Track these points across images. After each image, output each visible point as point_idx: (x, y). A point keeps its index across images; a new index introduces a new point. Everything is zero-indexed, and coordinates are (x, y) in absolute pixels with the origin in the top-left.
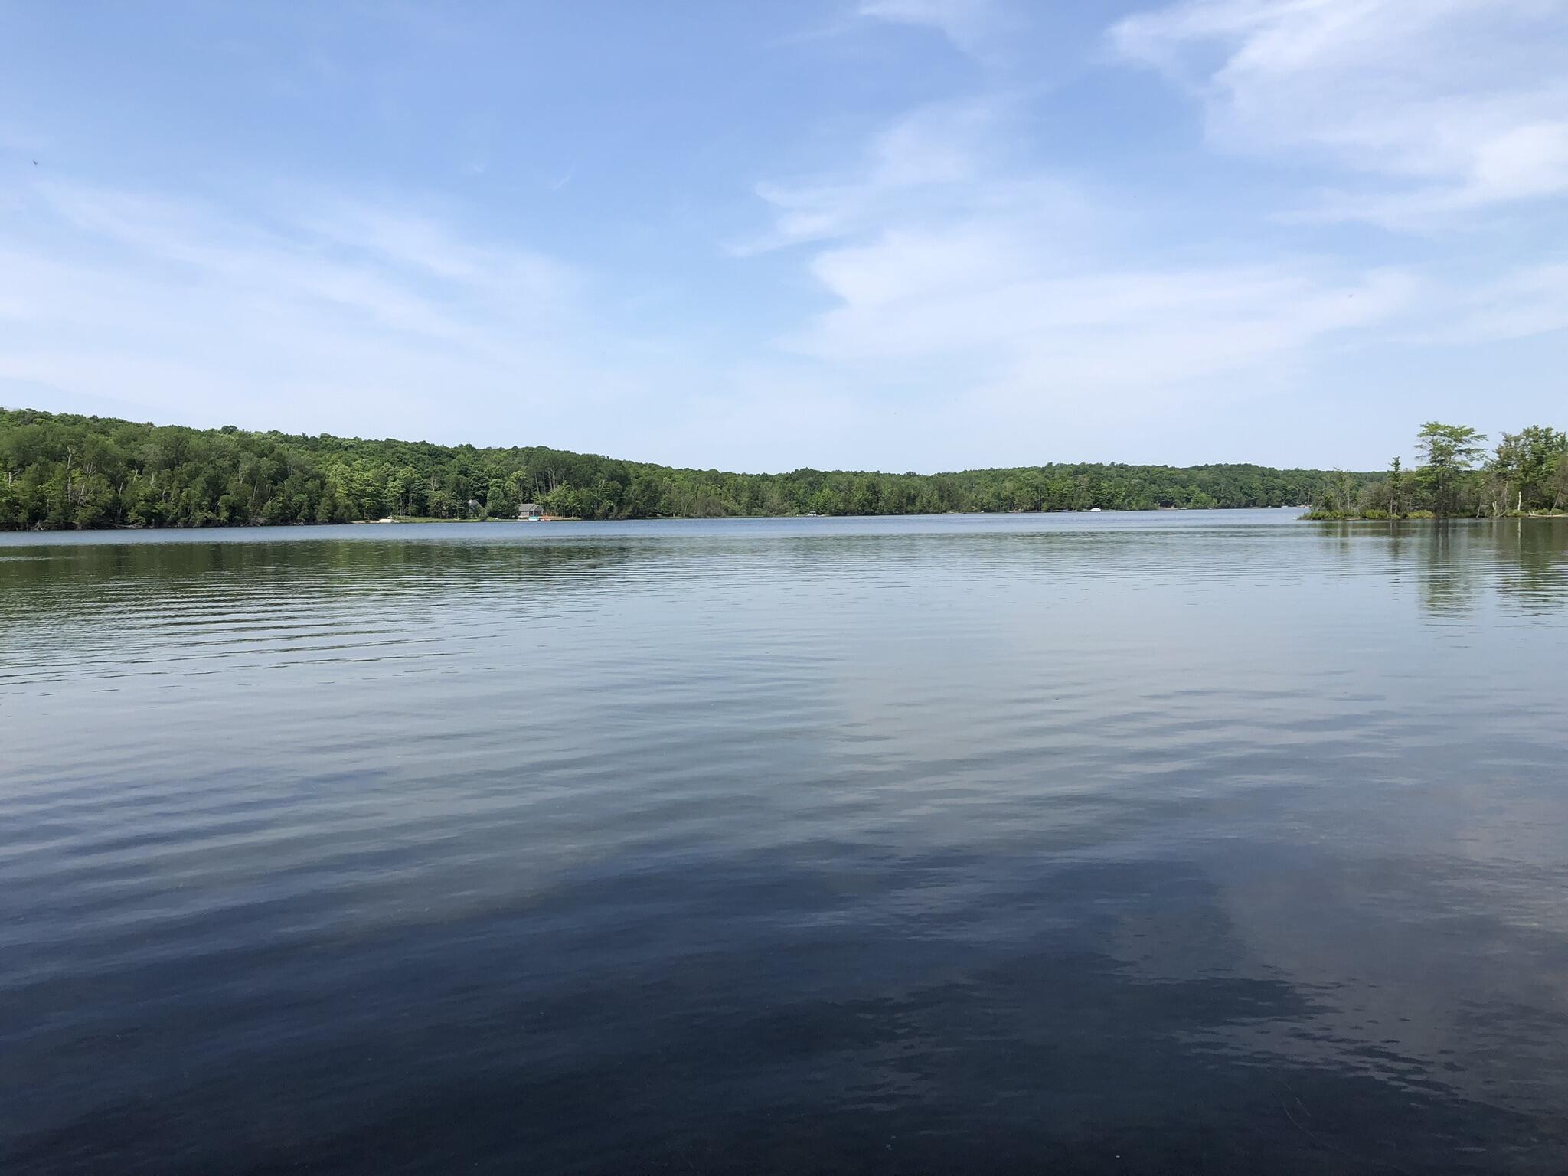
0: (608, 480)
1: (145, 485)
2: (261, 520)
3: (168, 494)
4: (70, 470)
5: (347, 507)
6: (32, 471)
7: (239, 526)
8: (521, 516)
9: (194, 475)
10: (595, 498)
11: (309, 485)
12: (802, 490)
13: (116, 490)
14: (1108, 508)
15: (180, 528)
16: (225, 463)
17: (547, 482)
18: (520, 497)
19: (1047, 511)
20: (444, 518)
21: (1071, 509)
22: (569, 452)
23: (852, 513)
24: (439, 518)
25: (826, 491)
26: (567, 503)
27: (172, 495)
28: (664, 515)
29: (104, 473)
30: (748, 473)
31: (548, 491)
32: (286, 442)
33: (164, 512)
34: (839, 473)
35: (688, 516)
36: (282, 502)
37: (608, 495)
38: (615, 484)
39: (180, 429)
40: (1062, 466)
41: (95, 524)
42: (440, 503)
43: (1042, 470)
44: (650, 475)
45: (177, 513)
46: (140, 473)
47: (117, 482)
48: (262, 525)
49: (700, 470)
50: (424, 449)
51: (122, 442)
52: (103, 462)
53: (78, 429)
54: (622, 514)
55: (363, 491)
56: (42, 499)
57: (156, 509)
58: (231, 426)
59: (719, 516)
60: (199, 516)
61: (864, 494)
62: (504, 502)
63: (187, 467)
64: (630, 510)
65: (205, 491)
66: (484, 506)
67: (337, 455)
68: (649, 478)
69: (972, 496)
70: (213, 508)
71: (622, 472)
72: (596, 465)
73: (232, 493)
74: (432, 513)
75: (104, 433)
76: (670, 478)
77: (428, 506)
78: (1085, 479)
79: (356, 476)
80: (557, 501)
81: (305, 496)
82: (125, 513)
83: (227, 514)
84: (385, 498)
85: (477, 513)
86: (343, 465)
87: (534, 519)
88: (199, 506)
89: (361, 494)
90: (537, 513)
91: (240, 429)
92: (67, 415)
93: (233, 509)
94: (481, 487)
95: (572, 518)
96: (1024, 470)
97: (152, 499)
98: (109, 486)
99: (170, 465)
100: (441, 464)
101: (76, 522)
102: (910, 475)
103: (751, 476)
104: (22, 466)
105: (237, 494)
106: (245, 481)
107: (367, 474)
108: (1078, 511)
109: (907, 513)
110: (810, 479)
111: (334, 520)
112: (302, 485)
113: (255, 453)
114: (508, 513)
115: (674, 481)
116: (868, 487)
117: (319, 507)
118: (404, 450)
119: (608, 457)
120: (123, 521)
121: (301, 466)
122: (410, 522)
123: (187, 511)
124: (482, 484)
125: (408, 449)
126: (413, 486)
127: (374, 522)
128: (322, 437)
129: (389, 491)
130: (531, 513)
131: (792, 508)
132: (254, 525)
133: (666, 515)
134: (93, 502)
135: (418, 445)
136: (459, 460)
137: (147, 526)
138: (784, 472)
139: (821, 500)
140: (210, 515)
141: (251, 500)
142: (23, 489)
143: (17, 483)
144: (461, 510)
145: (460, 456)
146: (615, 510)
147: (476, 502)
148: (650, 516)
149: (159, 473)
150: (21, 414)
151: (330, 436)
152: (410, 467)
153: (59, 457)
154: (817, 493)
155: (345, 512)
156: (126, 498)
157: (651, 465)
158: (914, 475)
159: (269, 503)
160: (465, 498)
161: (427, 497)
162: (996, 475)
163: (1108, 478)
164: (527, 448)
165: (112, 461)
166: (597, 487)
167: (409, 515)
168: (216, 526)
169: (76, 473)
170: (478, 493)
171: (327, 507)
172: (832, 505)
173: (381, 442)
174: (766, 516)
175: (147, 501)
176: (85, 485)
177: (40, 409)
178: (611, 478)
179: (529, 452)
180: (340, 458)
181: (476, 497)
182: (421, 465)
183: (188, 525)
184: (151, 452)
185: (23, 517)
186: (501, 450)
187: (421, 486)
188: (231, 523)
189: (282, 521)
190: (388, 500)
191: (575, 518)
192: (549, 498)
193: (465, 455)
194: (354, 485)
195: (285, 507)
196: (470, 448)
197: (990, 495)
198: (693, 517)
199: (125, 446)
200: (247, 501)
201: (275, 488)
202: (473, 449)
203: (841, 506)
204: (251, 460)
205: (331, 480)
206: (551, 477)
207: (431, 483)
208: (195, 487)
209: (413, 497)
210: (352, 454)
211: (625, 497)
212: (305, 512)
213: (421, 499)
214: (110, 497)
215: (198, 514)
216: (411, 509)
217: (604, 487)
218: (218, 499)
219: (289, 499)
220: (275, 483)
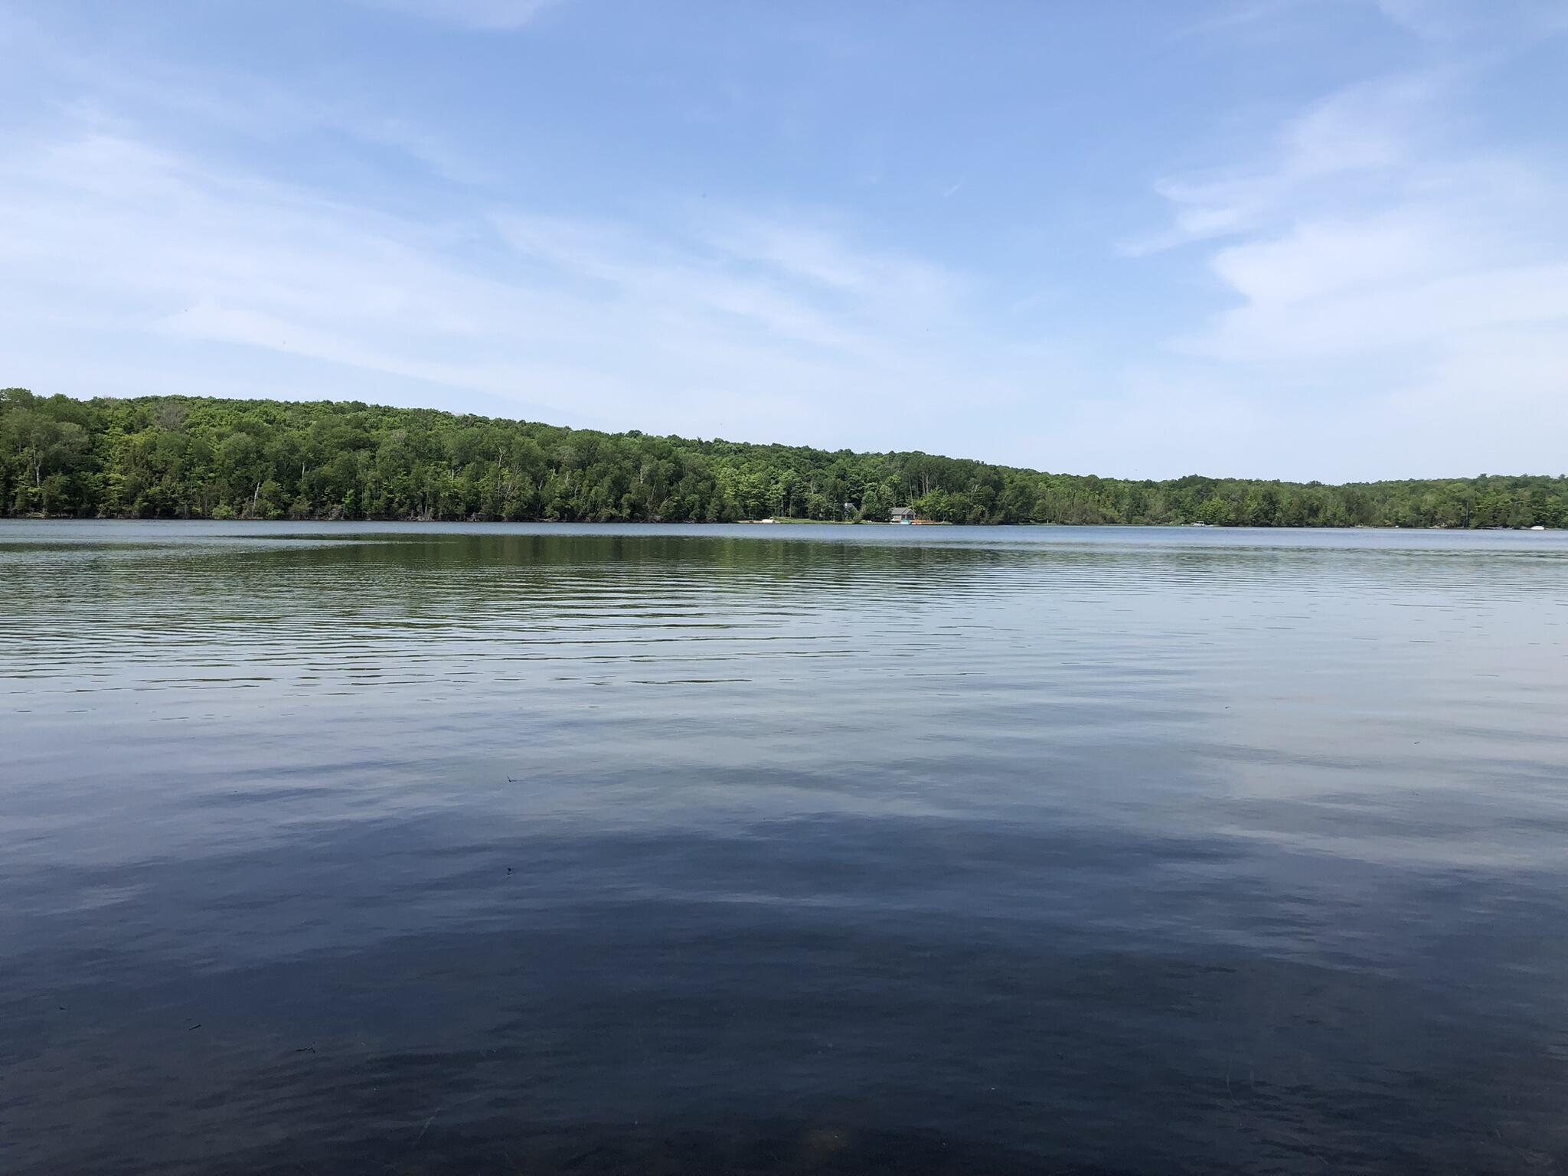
0: (981, 485)
1: (562, 483)
2: (658, 518)
3: (579, 491)
4: (501, 468)
5: (734, 507)
6: (470, 469)
7: (638, 522)
8: (893, 520)
9: (603, 474)
10: (966, 503)
11: (701, 486)
12: (1189, 499)
13: (537, 487)
14: (1553, 526)
15: (588, 522)
16: (628, 464)
17: (920, 486)
18: (894, 501)
19: (1476, 528)
20: (822, 520)
21: (1505, 526)
22: (944, 457)
23: (1245, 525)
24: (816, 519)
25: (1216, 500)
26: (939, 508)
27: (583, 492)
28: (1037, 521)
29: (529, 472)
30: (1131, 479)
31: (921, 495)
32: (683, 445)
33: (575, 508)
34: (1232, 481)
35: (1063, 523)
36: (677, 501)
37: (980, 500)
38: (989, 489)
39: (592, 433)
40: (1498, 479)
41: (517, 518)
42: (818, 505)
43: (1474, 482)
44: (1024, 480)
45: (586, 509)
46: (557, 472)
47: (538, 480)
48: (658, 522)
49: (1078, 476)
50: (807, 453)
51: (543, 444)
52: (528, 461)
53: (509, 432)
54: (994, 519)
55: (749, 493)
56: (477, 494)
57: (569, 504)
58: (636, 431)
59: (1097, 523)
60: (605, 512)
61: (1258, 504)
62: (878, 506)
63: (598, 467)
64: (1002, 516)
65: (611, 490)
66: (859, 509)
67: (728, 459)
68: (1024, 483)
69: (1386, 509)
70: (617, 505)
71: (996, 477)
72: (970, 470)
73: (634, 492)
74: (810, 515)
75: (529, 436)
76: (1046, 483)
77: (807, 508)
78: (1525, 494)
79: (744, 478)
80: (930, 506)
81: (696, 496)
82: (543, 508)
83: (629, 511)
84: (769, 500)
85: (851, 515)
86: (732, 469)
87: (905, 522)
88: (605, 503)
89: (747, 495)
90: (909, 517)
91: (644, 434)
92: (501, 420)
93: (634, 507)
94: (857, 490)
95: (943, 522)
96: (1450, 482)
97: (565, 496)
98: (531, 484)
99: (583, 465)
100: (821, 468)
101: (503, 515)
102: (1314, 485)
103: (1135, 482)
104: (462, 464)
105: (638, 493)
106: (645, 482)
107: (752, 477)
108: (1515, 529)
109: (1309, 525)
110: (1199, 486)
111: (721, 519)
112: (694, 486)
113: (655, 456)
114: (881, 517)
115: (1050, 487)
116: (1264, 497)
117: (708, 507)
118: (788, 455)
119: (983, 462)
120: (540, 514)
121: (695, 468)
122: (790, 523)
123: (595, 507)
124: (858, 487)
125: (792, 454)
126: (794, 489)
127: (757, 522)
128: (715, 441)
129: (772, 493)
130: (903, 516)
131: (1177, 517)
132: (652, 522)
133: (1039, 521)
134: (518, 498)
135: (801, 450)
136: (838, 464)
137: (560, 520)
138: (1169, 479)
139: (1210, 510)
140: (614, 512)
141: (650, 499)
142: (462, 485)
143: (458, 479)
144: (837, 512)
145: (840, 461)
146: (987, 515)
147: (851, 505)
148: (1023, 522)
149: (573, 473)
150: (465, 418)
151: (722, 441)
152: (792, 471)
153: (491, 456)
154: (1205, 501)
155: (731, 512)
156: (544, 494)
157: (1026, 471)
158: (1319, 484)
159: (665, 502)
160: (840, 499)
161: (806, 499)
162: (1416, 487)
163: (1553, 492)
164: (904, 453)
165: (534, 462)
166: (970, 492)
167: (789, 516)
168: (619, 522)
169: (505, 471)
170: (854, 496)
171: (717, 508)
172: (1223, 515)
173: (768, 446)
174: (1148, 524)
175: (561, 497)
176: (512, 482)
177: (479, 415)
178: (985, 483)
179: (906, 457)
180: (730, 461)
181: (852, 500)
182: (803, 468)
183: (595, 520)
184: (566, 452)
185: (461, 509)
186: (878, 455)
187: (802, 489)
188: (632, 519)
189: (676, 518)
190: (771, 502)
191: (946, 523)
192: (921, 503)
193: (844, 459)
194: (741, 487)
195: (679, 506)
196: (849, 453)
197: (1407, 508)
198: (1068, 524)
199: (546, 448)
200: (646, 500)
201: (671, 488)
202: (852, 453)
203: (1232, 516)
204: (652, 462)
205: (720, 482)
206: (925, 482)
207: (811, 486)
208: (602, 486)
209: (793, 499)
210: (740, 458)
211: (997, 502)
212: (697, 511)
213: (802, 502)
214: (532, 493)
215: (604, 509)
216: (791, 510)
217: (977, 492)
218: (621, 497)
219: (683, 498)
220: (671, 484)
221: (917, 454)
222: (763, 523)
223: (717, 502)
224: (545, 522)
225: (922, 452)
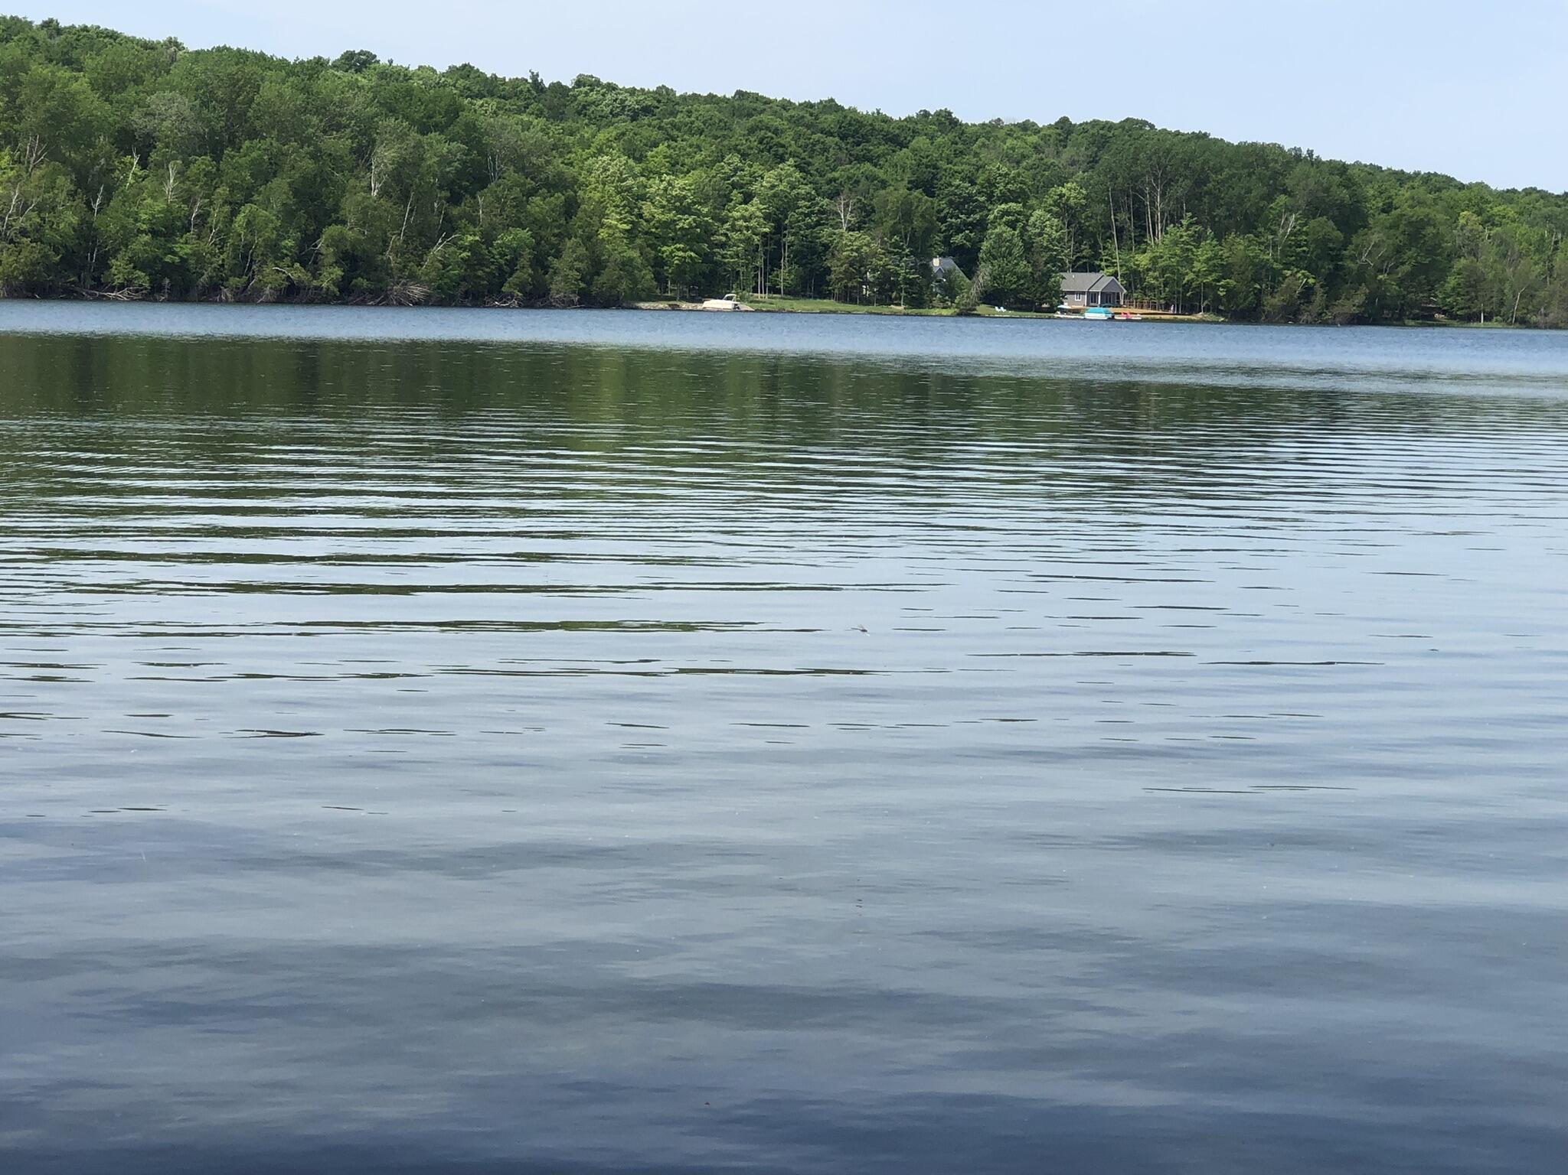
0: (1305, 215)
1: (153, 194)
2: (417, 291)
3: (203, 217)
5: (626, 264)
7: (363, 303)
8: (1065, 306)
9: (265, 172)
10: (1264, 265)
11: (537, 205)
13: (88, 204)
15: (227, 302)
16: (339, 144)
17: (1139, 215)
18: (1067, 254)
20: (866, 301)
22: (1205, 135)
24: (853, 301)
26: (1191, 276)
27: (212, 221)
28: (1453, 317)
29: (65, 161)
31: (1140, 240)
32: (492, 94)
33: (192, 262)
35: (1523, 323)
36: (472, 248)
37: (1301, 257)
38: (1324, 226)
39: (241, 56)
42: (858, 264)
44: (1421, 203)
45: (222, 266)
46: (143, 164)
47: (90, 184)
48: (417, 304)
50: (829, 120)
51: (109, 85)
52: (64, 133)
53: (13, 51)
54: (1336, 310)
55: (667, 225)
57: (174, 253)
58: (362, 53)
60: (271, 275)
62: (1023, 266)
63: (253, 151)
64: (1359, 299)
65: (288, 214)
66: (970, 274)
67: (612, 132)
68: (1421, 211)
70: (307, 257)
71: (1345, 194)
72: (1276, 174)
73: (352, 220)
74: (837, 289)
75: (70, 62)
76: (1479, 214)
77: (828, 271)
79: (655, 186)
80: (1164, 271)
81: (525, 234)
82: (103, 263)
83: (338, 272)
84: (723, 246)
85: (950, 291)
86: (624, 158)
87: (1097, 314)
88: (274, 249)
89: (665, 233)
90: (1109, 299)
91: (383, 60)
93: (352, 260)
94: (966, 224)
95: (1200, 315)
97: (166, 230)
98: (72, 195)
99: (214, 145)
100: (870, 160)
105: (363, 223)
106: (384, 193)
107: (680, 182)
111: (590, 298)
112: (519, 206)
113: (413, 123)
114: (1032, 297)
115: (1490, 222)
117: (556, 263)
118: (777, 123)
119: (1311, 153)
120: (97, 279)
121: (522, 157)
122: (781, 311)
123: (245, 261)
124: (968, 214)
125: (790, 120)
126: (793, 216)
127: (691, 306)
128: (579, 83)
129: (733, 228)
132: (400, 304)
134: (36, 234)
135: (815, 112)
136: (914, 150)
137: (151, 295)
140: (298, 273)
141: (396, 240)
144: (911, 283)
145: (920, 142)
146: (1319, 298)
147: (950, 263)
148: (1415, 318)
149: (187, 164)
151: (598, 83)
152: (788, 166)
155: (620, 278)
156: (109, 224)
157: (1429, 177)
159: (437, 250)
160: (922, 251)
161: (826, 247)
164: (1095, 123)
165: (83, 136)
166: (1274, 233)
167: (778, 291)
168: (311, 302)
170: (958, 239)
171: (577, 265)
173: (724, 100)
175: (154, 233)
176: (19, 189)
178: (1315, 209)
179: (1100, 135)
180: (617, 138)
181: (953, 251)
182: (817, 162)
183: (246, 297)
184: (169, 110)
186: (1026, 127)
187: (815, 218)
188: (346, 295)
189: (466, 294)
190: (729, 252)
191: (1209, 317)
192: (1143, 260)
193: (932, 138)
194: (647, 209)
195: (477, 260)
196: (946, 121)
198: (1536, 326)
199: (115, 96)
200: (385, 242)
201: (455, 211)
202: (954, 123)
204: (402, 137)
205: (591, 195)
206: (1153, 203)
207: (841, 209)
208: (266, 204)
209: (792, 244)
210: (646, 129)
211: (1349, 264)
212: (524, 273)
213: (813, 250)
214: (75, 220)
215: (270, 268)
216: (784, 275)
217: (1292, 234)
218: (317, 235)
219: (488, 239)
220: (455, 199)
221: (1134, 128)
222: (704, 310)
223: (582, 250)
224: (108, 299)
225: (1145, 123)
